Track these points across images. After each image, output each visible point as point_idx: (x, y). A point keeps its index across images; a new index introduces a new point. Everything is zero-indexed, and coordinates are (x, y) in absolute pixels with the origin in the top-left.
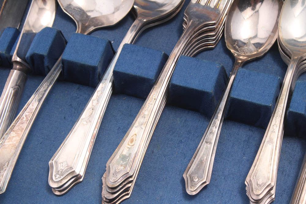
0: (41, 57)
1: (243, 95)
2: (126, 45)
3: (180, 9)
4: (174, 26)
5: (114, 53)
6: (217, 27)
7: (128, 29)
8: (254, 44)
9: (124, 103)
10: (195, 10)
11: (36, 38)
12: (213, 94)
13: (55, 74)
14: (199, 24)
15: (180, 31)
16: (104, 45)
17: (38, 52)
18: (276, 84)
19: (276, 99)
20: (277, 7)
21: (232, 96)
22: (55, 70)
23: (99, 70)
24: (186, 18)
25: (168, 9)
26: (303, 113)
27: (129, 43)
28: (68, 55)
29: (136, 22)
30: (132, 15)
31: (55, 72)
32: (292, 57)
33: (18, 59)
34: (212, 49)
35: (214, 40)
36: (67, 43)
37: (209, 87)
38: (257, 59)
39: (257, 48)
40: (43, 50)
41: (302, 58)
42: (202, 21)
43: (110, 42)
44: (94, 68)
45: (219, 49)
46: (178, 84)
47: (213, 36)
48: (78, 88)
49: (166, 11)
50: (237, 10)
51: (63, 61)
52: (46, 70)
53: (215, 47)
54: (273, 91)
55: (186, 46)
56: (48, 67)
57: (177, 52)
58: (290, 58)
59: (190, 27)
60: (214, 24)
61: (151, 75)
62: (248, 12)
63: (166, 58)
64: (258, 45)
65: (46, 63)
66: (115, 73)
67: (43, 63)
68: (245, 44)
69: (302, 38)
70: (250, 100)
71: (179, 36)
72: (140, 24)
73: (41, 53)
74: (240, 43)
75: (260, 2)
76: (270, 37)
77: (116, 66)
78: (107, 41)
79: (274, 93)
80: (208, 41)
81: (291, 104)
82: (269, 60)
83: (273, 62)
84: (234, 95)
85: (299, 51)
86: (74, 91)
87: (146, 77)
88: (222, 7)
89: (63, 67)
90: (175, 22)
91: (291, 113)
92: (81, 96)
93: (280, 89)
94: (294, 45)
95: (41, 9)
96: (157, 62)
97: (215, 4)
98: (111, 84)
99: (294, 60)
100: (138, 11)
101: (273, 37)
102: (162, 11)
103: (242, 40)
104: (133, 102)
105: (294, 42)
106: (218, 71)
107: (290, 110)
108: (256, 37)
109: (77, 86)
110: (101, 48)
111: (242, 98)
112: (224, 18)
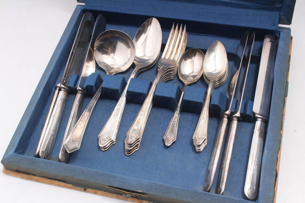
0: (92, 87)
2: (132, 79)
3: (155, 63)
4: (153, 71)
5: (126, 84)
6: (174, 69)
7: (131, 73)
8: (192, 76)
9: (132, 107)
10: (163, 62)
11: (88, 78)
12: (175, 99)
13: (98, 95)
14: (166, 68)
15: (157, 72)
16: (122, 79)
17: (90, 85)
18: (204, 92)
19: (205, 99)
20: (202, 59)
21: (184, 99)
22: (98, 93)
23: (120, 91)
24: (160, 66)
25: (151, 61)
26: (217, 104)
27: (133, 78)
28: (104, 85)
29: (135, 69)
30: (133, 66)
31: (98, 94)
32: (210, 81)
33: (80, 89)
34: (172, 80)
35: (173, 75)
36: (103, 81)
37: (173, 95)
38: (194, 83)
39: (193, 78)
40: (92, 83)
41: (215, 81)
42: (167, 66)
43: (124, 78)
44: (117, 90)
45: (176, 79)
46: (158, 95)
47: (173, 73)
48: (110, 101)
49: (150, 62)
50: (183, 61)
51: (102, 88)
52: (94, 93)
53: (174, 79)
54: (203, 95)
55: (161, 78)
56: (94, 91)
57: (156, 81)
58: (209, 81)
59: (161, 70)
60: (173, 68)
61: (145, 91)
62: (189, 61)
63: (151, 84)
64: (194, 76)
65: (94, 90)
66: (128, 92)
67: (92, 89)
68: (188, 76)
69: (214, 71)
70: (193, 100)
71: (156, 75)
72: (138, 70)
73: (91, 85)
74: (186, 76)
75: (194, 56)
76: (199, 72)
77: (128, 88)
78: (123, 78)
79: (203, 96)
80: (170, 76)
81: (212, 101)
82: (200, 83)
83: (201, 84)
84: (185, 98)
85: (213, 77)
86: (107, 103)
87: (143, 92)
88: (176, 59)
89: (102, 91)
90: (153, 69)
92: (111, 105)
93: (206, 95)
94: (211, 75)
95: (88, 67)
96: (148, 86)
97: (173, 58)
98: (125, 98)
99: (212, 82)
100: (135, 64)
101: (201, 73)
102: (148, 63)
103: (187, 74)
104: (136, 106)
105: (211, 74)
106: (177, 88)
107: (211, 103)
108: (193, 72)
109: (109, 100)
110: (120, 81)
111: (189, 99)
112: (178, 65)
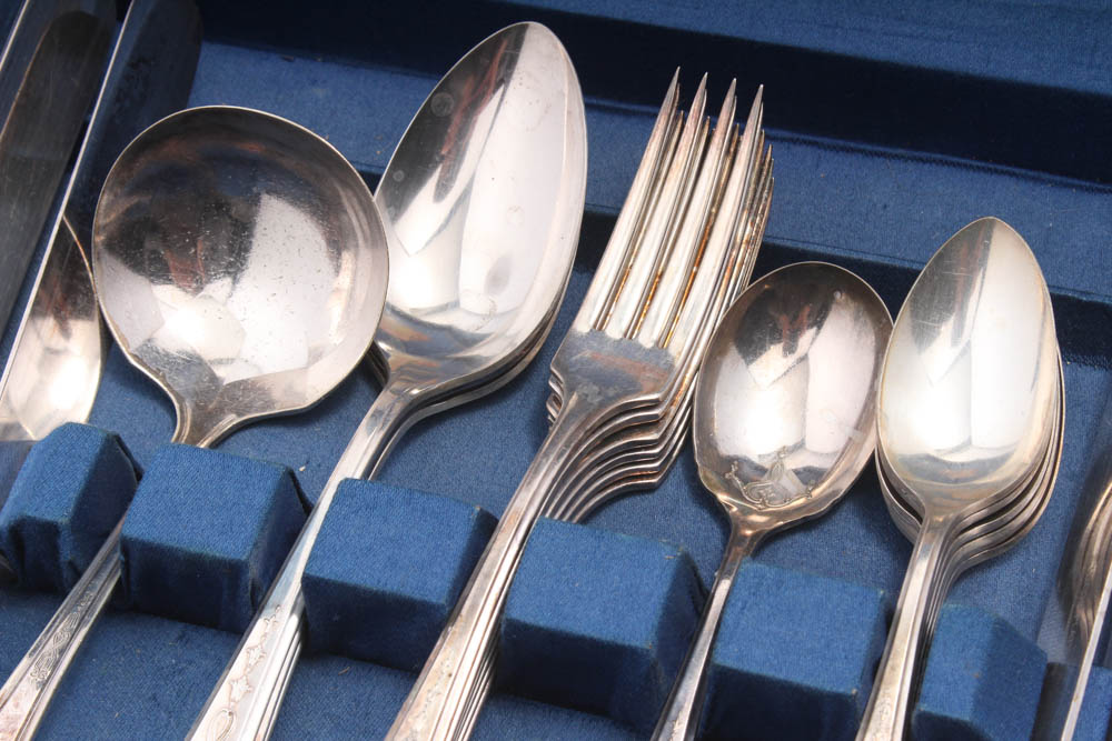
0: (50, 530)
1: (758, 658)
2: (347, 484)
3: (537, 349)
4: (516, 410)
5: (308, 509)
6: (666, 414)
7: (358, 422)
8: (797, 472)
9: (344, 686)
10: (587, 354)
11: (30, 461)
12: (653, 655)
13: (96, 588)
14: (602, 405)
15: (540, 428)
16: (270, 484)
17: (37, 515)
18: (871, 614)
19: (874, 669)
20: (870, 340)
21: (719, 660)
22: (96, 575)
23: (254, 571)
24: (558, 382)
25: (493, 352)
26: (967, 718)
27: (358, 476)
28: (142, 522)
29: (384, 400)
30: (371, 372)
31: (99, 583)
32: (925, 517)
34: (650, 489)
35: (655, 458)
37: (637, 629)
38: (807, 524)
39: (805, 483)
40: (57, 508)
41: (959, 519)
42: (611, 392)
43: (291, 474)
44: (235, 569)
45: (676, 488)
46: (530, 620)
47: (654, 444)
48: (181, 638)
49: (488, 359)
50: (733, 356)
51: (126, 546)
52: (67, 574)
53: (662, 482)
54: (862, 639)
55: (560, 480)
56: (71, 564)
57: (525, 503)
58: (920, 520)
59: (572, 414)
60: (655, 404)
61: (434, 590)
62: (773, 359)
63: (487, 527)
64: (811, 476)
65: (67, 553)
66: (310, 584)
67: (55, 549)
68: (762, 470)
69: (958, 449)
70: (781, 676)
71: (537, 446)
72: (398, 408)
73: (49, 518)
74: (746, 470)
75: (811, 326)
76: (851, 445)
77: (312, 557)
78: (282, 470)
79: (864, 647)
80: (634, 461)
81: (926, 687)
82: (849, 525)
83: (862, 532)
84: (729, 659)
85: (950, 497)
86: (165, 646)
87: (417, 596)
88: (678, 346)
89: (126, 566)
90: (520, 395)
91: (926, 718)
92: (190, 663)
93: (887, 633)
94: (934, 477)
95: (51, 353)
96: (458, 544)
97: (655, 336)
98: (295, 620)
99: (933, 528)
101: (860, 446)
102: (470, 361)
103: (756, 460)
104: (375, 685)
105: (932, 467)
106: (670, 571)
107: (923, 707)
108: (799, 446)
109: (176, 629)
110: (260, 497)
111: (754, 669)
112: (689, 381)
